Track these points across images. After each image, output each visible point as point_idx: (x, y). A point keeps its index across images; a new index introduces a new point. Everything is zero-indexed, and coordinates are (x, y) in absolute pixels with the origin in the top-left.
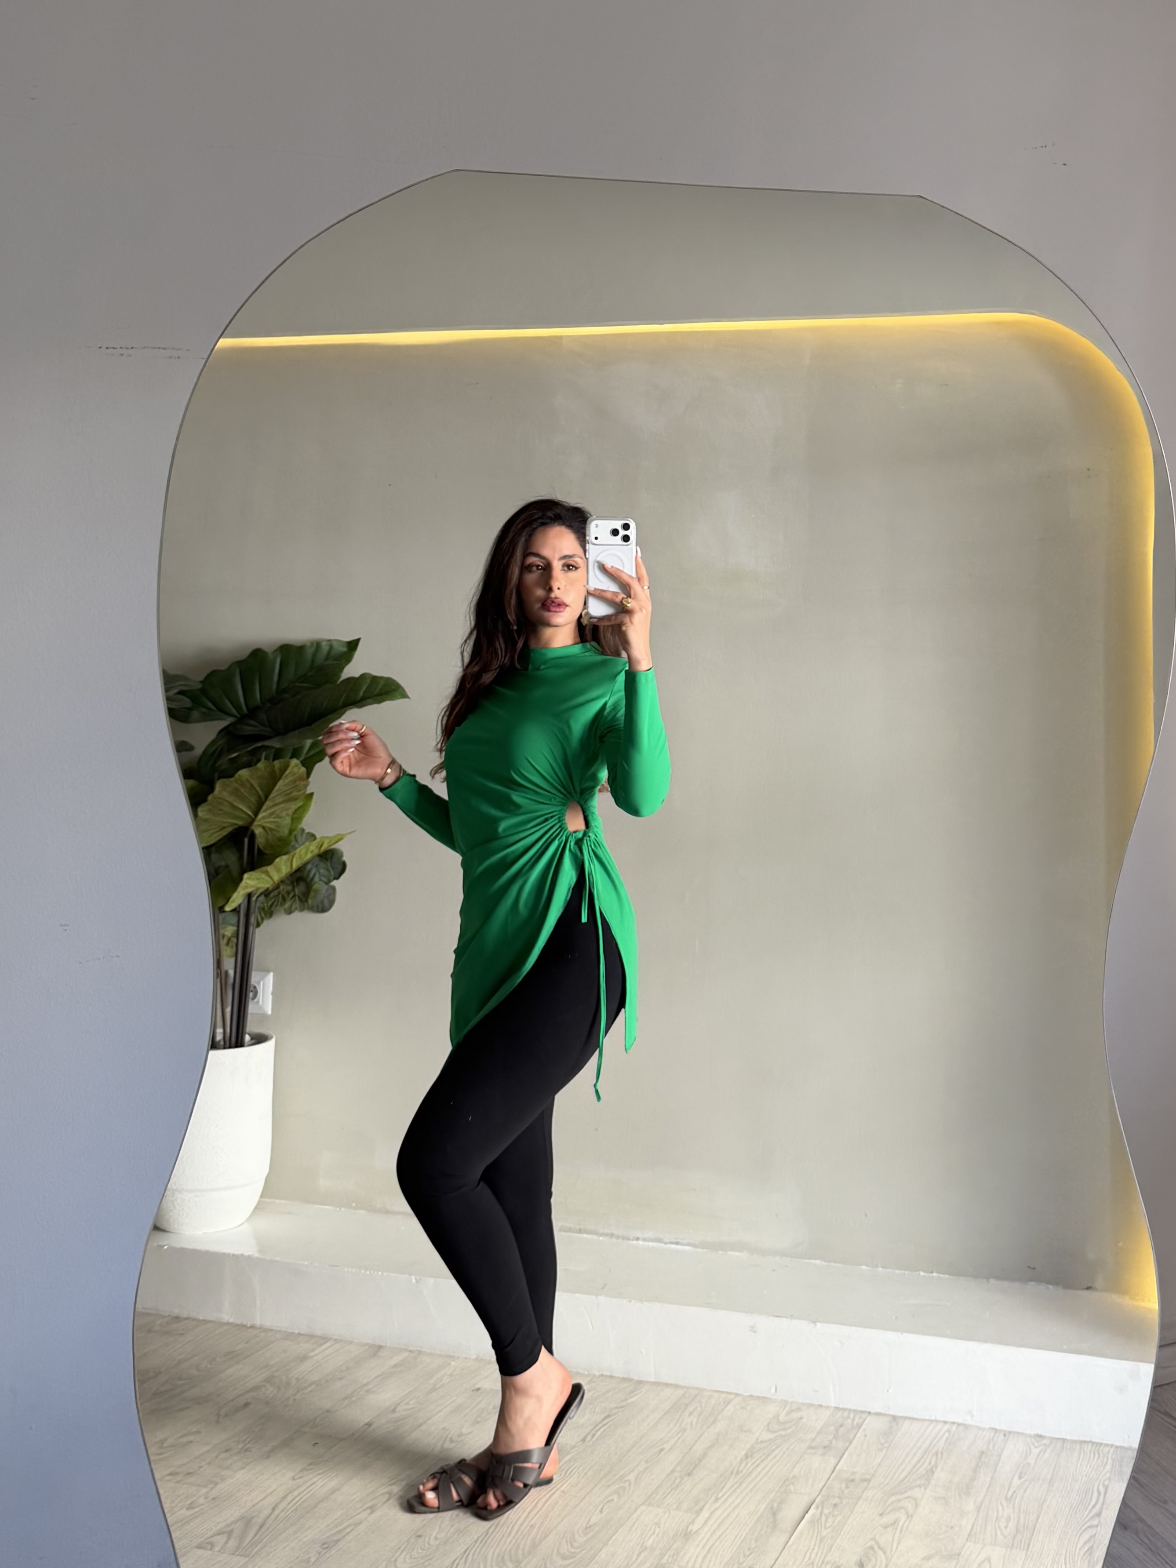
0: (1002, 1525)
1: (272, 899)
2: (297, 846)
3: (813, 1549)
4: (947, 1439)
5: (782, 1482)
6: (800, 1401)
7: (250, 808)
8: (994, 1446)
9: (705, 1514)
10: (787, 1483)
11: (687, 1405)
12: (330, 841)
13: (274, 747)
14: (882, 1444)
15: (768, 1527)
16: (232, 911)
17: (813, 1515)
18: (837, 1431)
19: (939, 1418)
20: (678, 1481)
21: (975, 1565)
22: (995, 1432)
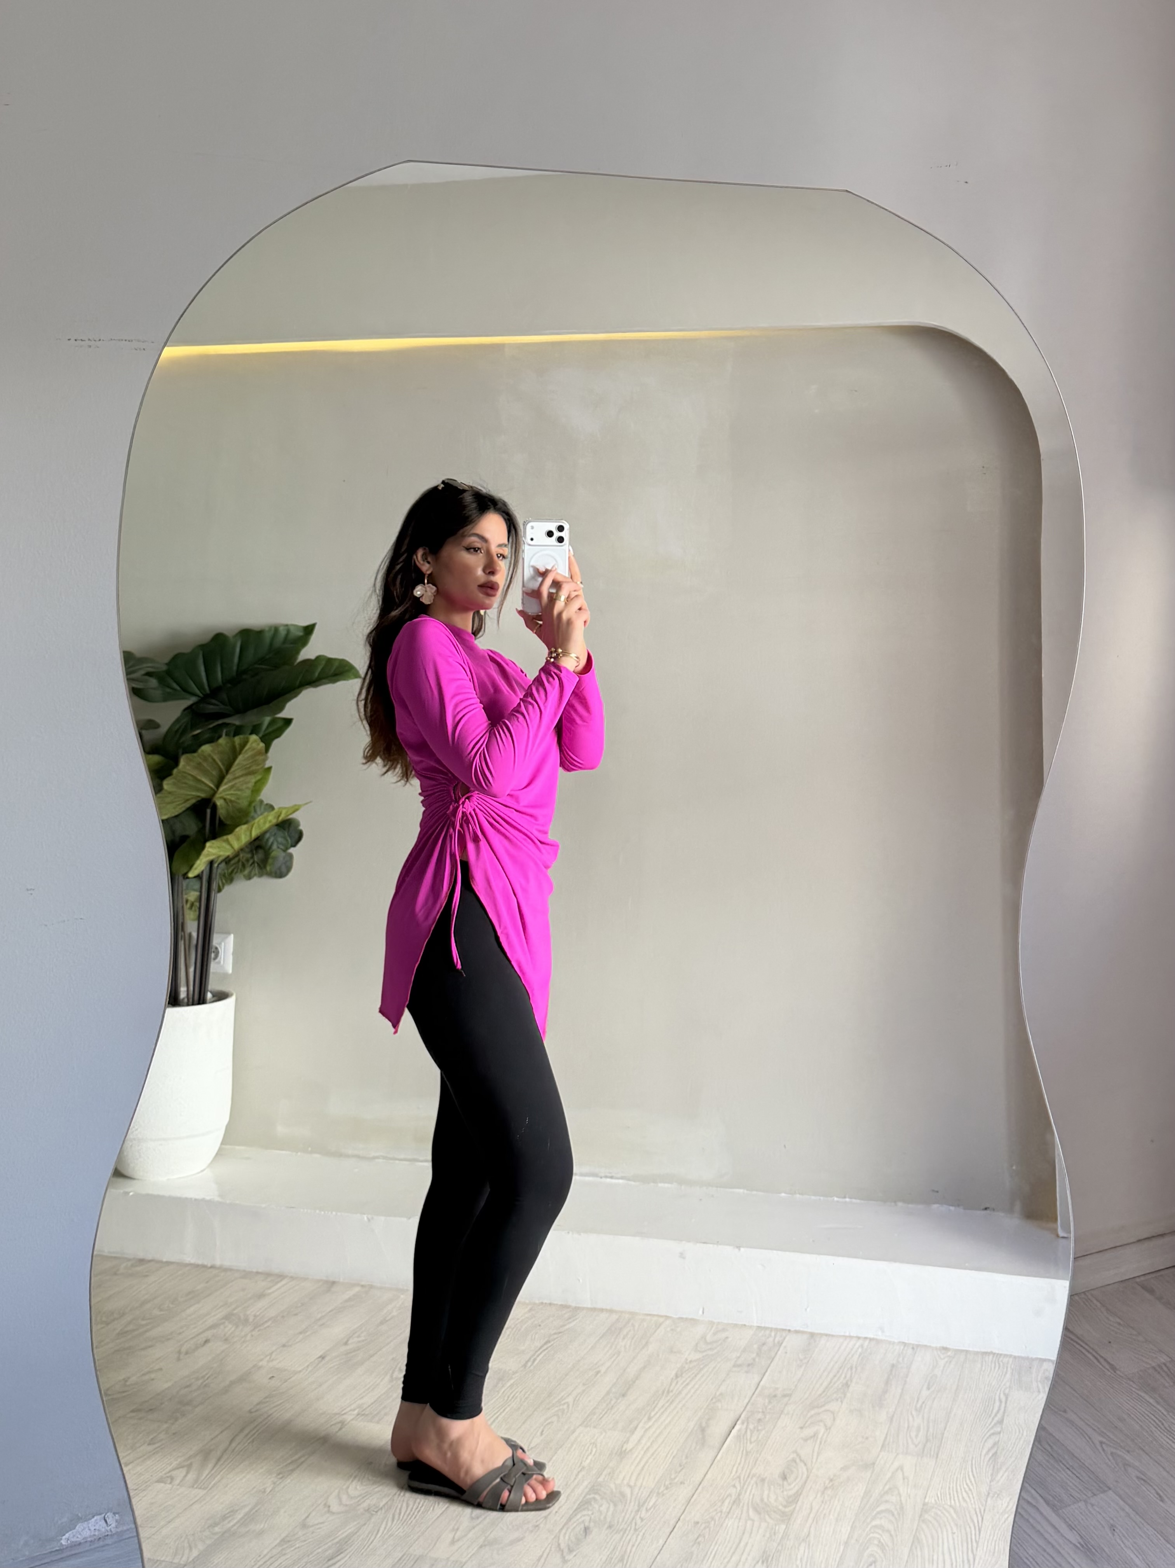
0: (913, 1434)
1: (232, 866)
2: (256, 816)
3: (739, 1464)
4: (861, 1354)
5: (710, 1399)
6: (726, 1322)
7: (212, 781)
8: (903, 1359)
9: (638, 1433)
10: (714, 1400)
11: (621, 1329)
12: (287, 812)
13: (234, 725)
14: (801, 1360)
15: (697, 1443)
16: (195, 877)
17: (739, 1430)
18: (760, 1348)
19: (853, 1334)
20: (613, 1401)
21: (889, 1475)
22: (904, 1347)
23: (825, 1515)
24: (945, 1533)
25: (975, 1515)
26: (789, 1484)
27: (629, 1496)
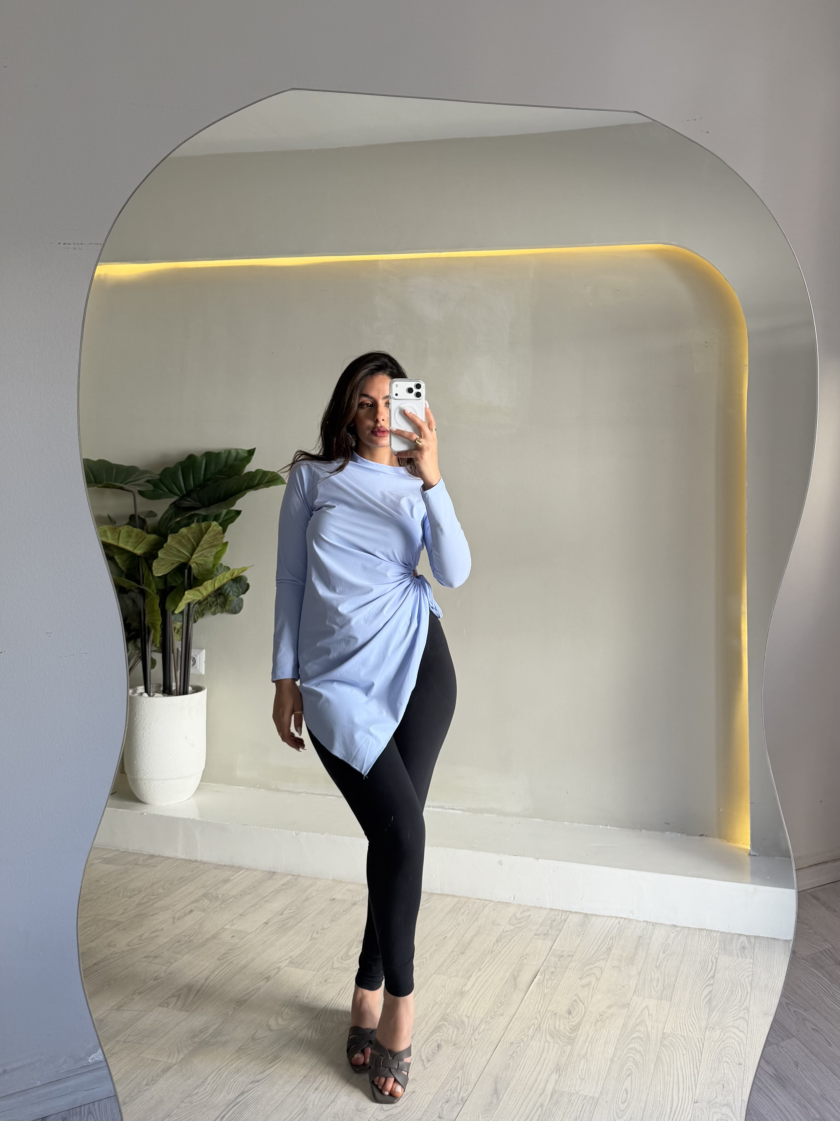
0: (655, 985)
1: (203, 606)
2: (218, 574)
3: (540, 1002)
4: (618, 928)
5: (519, 958)
6: (529, 905)
7: (187, 551)
8: (647, 933)
9: (473, 979)
10: (522, 958)
11: (460, 909)
12: (238, 572)
13: (201, 515)
14: (579, 932)
15: (511, 988)
17: (539, 979)
18: (551, 923)
19: (612, 915)
20: (455, 958)
21: (639, 1012)
22: (647, 923)
23: (597, 1039)
24: (678, 1055)
25: (698, 1043)
26: (573, 1018)
27: (467, 1023)
